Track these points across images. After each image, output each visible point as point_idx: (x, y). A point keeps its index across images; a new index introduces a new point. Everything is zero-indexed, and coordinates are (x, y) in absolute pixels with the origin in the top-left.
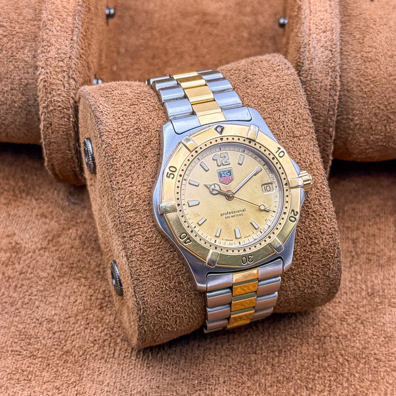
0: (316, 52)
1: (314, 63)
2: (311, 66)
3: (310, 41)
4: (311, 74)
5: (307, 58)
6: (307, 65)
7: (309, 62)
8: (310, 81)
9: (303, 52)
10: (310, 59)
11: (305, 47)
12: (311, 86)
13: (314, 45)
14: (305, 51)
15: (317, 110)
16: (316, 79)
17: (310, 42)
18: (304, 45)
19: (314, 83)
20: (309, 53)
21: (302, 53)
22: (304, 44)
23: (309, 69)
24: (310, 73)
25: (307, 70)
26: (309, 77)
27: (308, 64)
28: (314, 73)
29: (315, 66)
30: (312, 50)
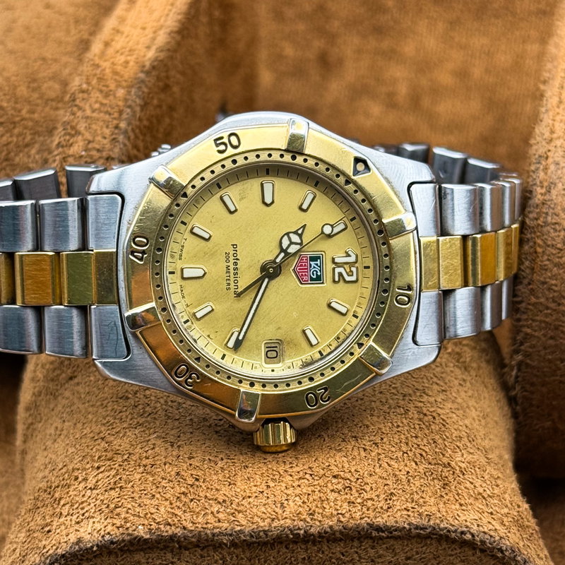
0: (559, 172)
1: (554, 192)
2: (547, 197)
3: (549, 151)
4: (547, 214)
5: (541, 182)
6: (539, 196)
7: (543, 191)
8: (542, 226)
9: (534, 172)
10: (546, 184)
11: (539, 163)
12: (545, 237)
13: (557, 159)
14: (537, 169)
15: (556, 286)
16: (556, 223)
17: (549, 154)
18: (536, 159)
19: (552, 231)
20: (546, 174)
21: (531, 174)
22: (537, 156)
23: (543, 204)
24: (544, 210)
25: (537, 205)
26: (542, 219)
27: (542, 194)
28: (551, 210)
29: (554, 197)
30: (552, 167)
